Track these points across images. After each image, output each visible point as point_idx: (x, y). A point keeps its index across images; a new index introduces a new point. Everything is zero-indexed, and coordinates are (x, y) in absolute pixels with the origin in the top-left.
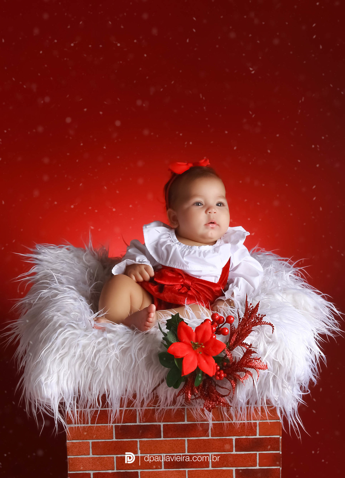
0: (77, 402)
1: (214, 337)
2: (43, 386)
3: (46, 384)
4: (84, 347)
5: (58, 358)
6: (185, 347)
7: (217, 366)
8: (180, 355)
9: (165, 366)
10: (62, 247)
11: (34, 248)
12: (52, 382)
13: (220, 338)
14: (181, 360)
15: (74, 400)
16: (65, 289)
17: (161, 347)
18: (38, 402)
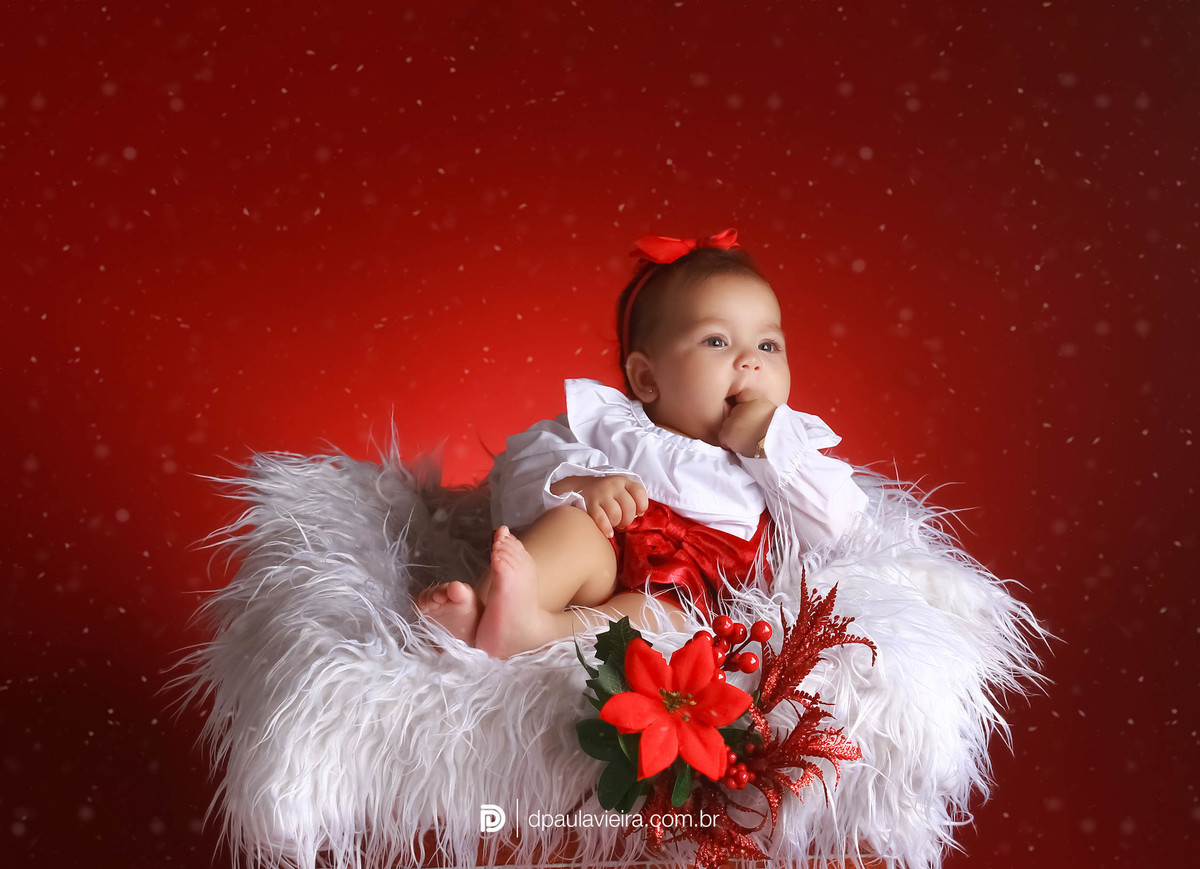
0: (363, 848)
1: (721, 677)
2: (277, 808)
3: (284, 802)
4: (382, 707)
5: (312, 735)
6: (645, 704)
7: (729, 754)
8: (632, 724)
9: (595, 757)
10: (322, 460)
11: (251, 462)
12: (299, 796)
13: (735, 680)
14: (635, 738)
15: (355, 843)
16: (329, 561)
17: (582, 706)
18: (262, 851)
